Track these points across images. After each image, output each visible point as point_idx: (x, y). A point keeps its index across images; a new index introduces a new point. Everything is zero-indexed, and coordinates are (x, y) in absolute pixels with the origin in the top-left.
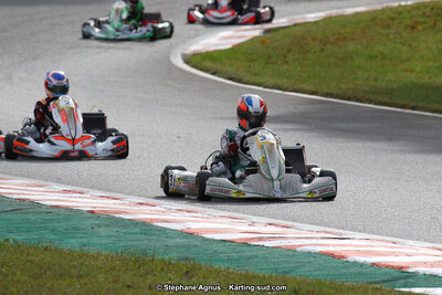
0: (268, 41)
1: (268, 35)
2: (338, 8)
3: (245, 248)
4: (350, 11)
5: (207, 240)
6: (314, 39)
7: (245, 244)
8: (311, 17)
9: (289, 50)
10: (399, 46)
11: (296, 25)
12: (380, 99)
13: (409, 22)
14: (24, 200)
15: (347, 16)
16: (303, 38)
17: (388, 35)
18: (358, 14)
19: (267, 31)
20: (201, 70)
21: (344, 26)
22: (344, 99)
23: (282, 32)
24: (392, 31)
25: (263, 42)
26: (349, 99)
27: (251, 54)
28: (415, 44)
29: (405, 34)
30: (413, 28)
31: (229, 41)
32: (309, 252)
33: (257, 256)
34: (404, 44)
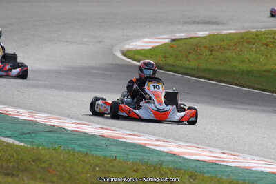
0: (175, 46)
1: (174, 43)
2: (216, 30)
3: (215, 166)
4: (225, 32)
5: (186, 159)
6: (205, 47)
7: (214, 163)
8: (201, 34)
9: (189, 53)
10: (259, 55)
11: (191, 38)
12: (256, 86)
13: (264, 42)
14: (54, 126)
15: (224, 35)
16: (197, 46)
17: (251, 49)
18: (230, 34)
19: (173, 40)
20: (135, 60)
21: (223, 41)
22: (232, 84)
23: (183, 41)
24: (254, 46)
25: (172, 47)
26: (235, 85)
27: (164, 53)
28: (269, 56)
29: (262, 48)
30: (267, 45)
31: (149, 44)
32: (262, 172)
33: (226, 171)
34: (262, 55)
